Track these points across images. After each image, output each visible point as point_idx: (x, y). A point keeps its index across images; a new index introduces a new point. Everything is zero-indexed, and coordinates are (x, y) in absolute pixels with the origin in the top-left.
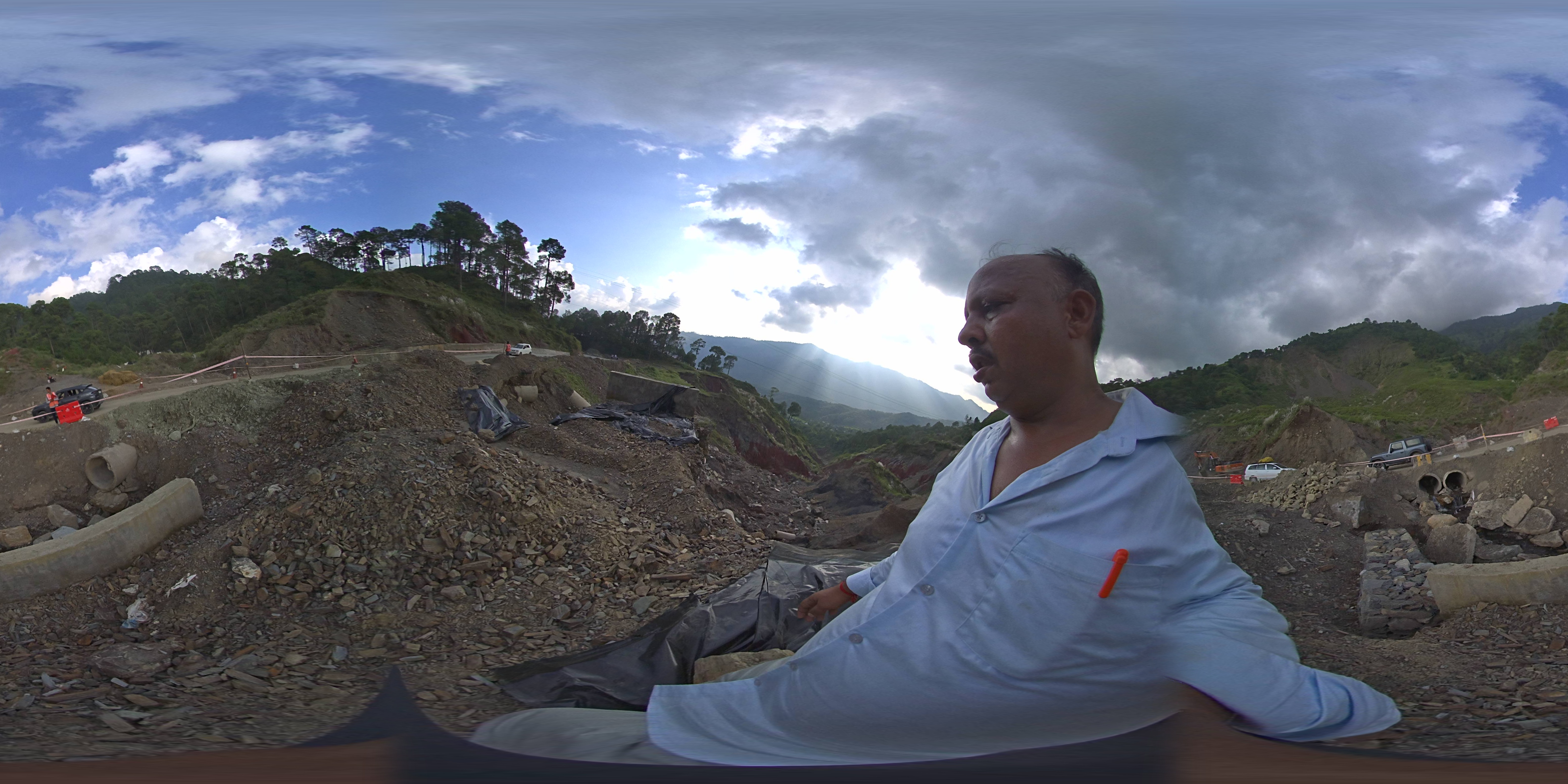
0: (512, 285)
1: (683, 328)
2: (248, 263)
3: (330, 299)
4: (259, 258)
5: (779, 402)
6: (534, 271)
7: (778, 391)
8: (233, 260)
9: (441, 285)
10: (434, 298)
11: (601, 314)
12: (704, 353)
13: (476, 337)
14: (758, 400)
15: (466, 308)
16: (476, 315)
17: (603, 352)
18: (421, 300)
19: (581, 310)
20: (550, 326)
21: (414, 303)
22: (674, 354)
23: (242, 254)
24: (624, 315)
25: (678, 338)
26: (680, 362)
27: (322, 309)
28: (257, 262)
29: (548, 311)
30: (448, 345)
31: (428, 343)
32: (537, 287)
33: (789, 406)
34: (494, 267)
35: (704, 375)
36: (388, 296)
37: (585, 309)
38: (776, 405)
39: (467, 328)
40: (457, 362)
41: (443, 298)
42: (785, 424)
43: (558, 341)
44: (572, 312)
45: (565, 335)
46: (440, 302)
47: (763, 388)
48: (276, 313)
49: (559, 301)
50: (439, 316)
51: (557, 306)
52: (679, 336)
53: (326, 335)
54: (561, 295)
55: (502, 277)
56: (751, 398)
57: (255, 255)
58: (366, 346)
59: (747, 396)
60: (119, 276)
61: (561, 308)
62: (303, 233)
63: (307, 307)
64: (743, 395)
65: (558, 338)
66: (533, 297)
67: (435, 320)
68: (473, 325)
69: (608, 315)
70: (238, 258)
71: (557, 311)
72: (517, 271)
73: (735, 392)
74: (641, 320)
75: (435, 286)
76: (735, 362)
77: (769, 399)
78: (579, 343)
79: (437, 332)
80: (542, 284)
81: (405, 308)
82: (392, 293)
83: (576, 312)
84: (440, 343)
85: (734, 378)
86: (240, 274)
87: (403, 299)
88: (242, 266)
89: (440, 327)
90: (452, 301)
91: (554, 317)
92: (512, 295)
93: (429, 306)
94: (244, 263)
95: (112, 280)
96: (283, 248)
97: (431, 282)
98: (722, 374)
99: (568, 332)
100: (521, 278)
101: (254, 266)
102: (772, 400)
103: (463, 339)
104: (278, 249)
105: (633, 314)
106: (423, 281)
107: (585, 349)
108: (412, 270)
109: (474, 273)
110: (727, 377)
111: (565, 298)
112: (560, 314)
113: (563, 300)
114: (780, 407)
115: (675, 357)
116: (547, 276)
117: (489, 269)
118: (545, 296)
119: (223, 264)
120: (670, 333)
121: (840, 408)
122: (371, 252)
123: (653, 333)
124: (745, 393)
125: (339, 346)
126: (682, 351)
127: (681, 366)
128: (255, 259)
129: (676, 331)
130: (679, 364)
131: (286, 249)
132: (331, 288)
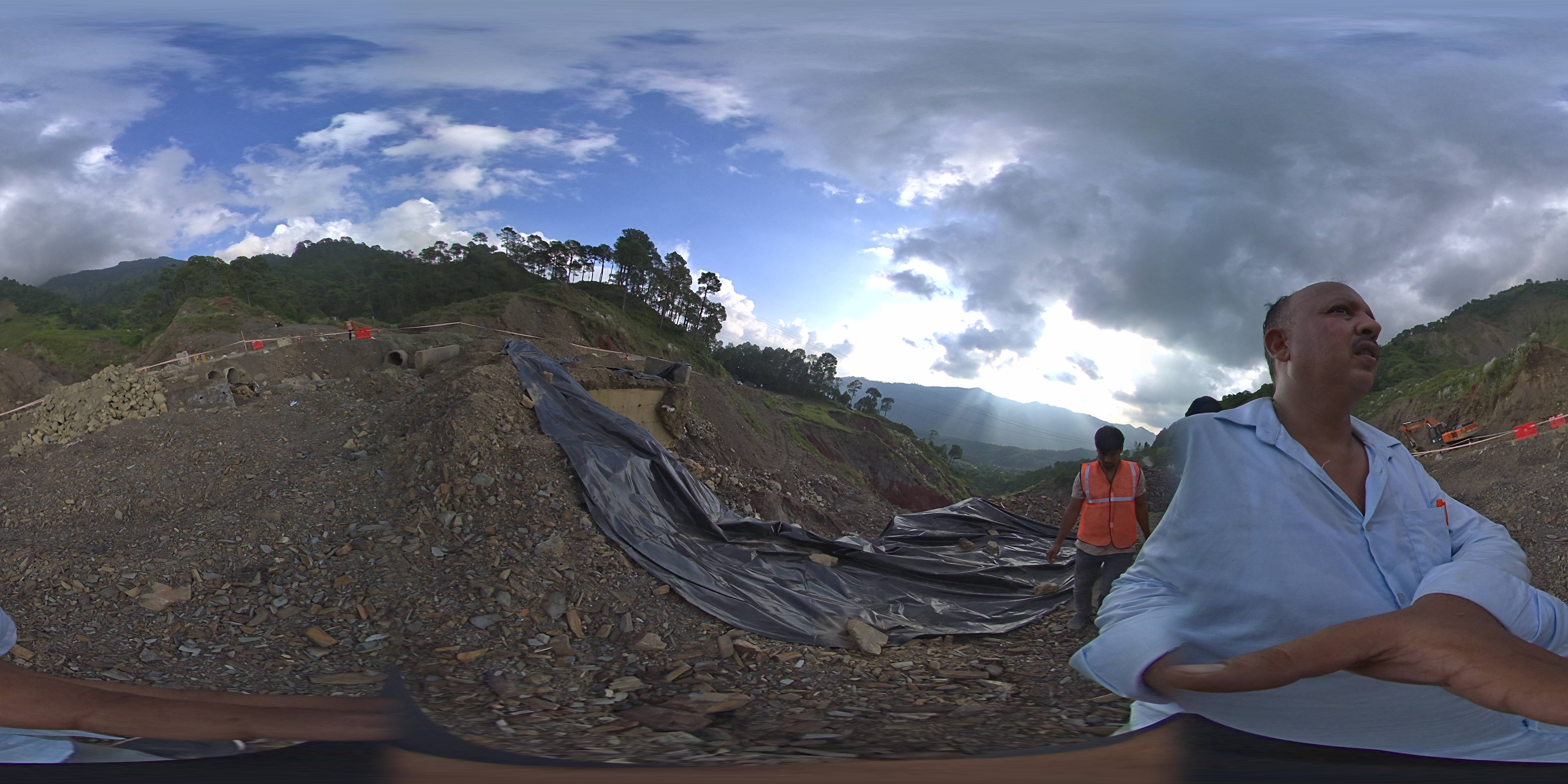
1: (840, 369)
2: (446, 251)
3: (511, 301)
4: (457, 248)
5: (939, 445)
6: (696, 301)
7: (938, 434)
8: (433, 245)
10: (591, 312)
11: (761, 349)
12: (861, 394)
14: (915, 442)
19: (743, 343)
22: (829, 394)
23: (442, 242)
24: (782, 352)
25: (833, 379)
26: (833, 402)
27: (504, 307)
28: (454, 251)
29: (708, 341)
33: (949, 448)
35: (858, 416)
36: (555, 306)
37: (747, 343)
38: (935, 447)
42: (941, 466)
44: (734, 344)
47: (922, 431)
49: (717, 332)
50: (590, 326)
52: (836, 376)
54: (718, 327)
56: (907, 440)
57: (454, 244)
59: (903, 438)
60: (308, 242)
61: (722, 340)
62: (504, 232)
64: (897, 437)
66: (698, 326)
67: (586, 328)
69: (768, 351)
70: (438, 245)
73: (890, 433)
74: (798, 358)
75: (596, 302)
76: (891, 404)
77: (927, 441)
80: (705, 314)
85: (891, 420)
86: (438, 261)
88: (439, 254)
94: (442, 251)
95: (300, 246)
96: (482, 243)
98: (877, 416)
101: (451, 255)
102: (930, 443)
104: (477, 243)
105: (791, 352)
108: (591, 285)
110: (882, 419)
111: (721, 330)
112: (723, 345)
114: (939, 450)
115: (830, 396)
116: (707, 307)
118: (708, 326)
119: (423, 249)
120: (826, 373)
121: (1010, 450)
123: (810, 371)
124: (901, 435)
126: (838, 390)
127: (835, 406)
128: (453, 248)
129: (832, 370)
130: (832, 404)
131: (485, 245)
132: (516, 290)
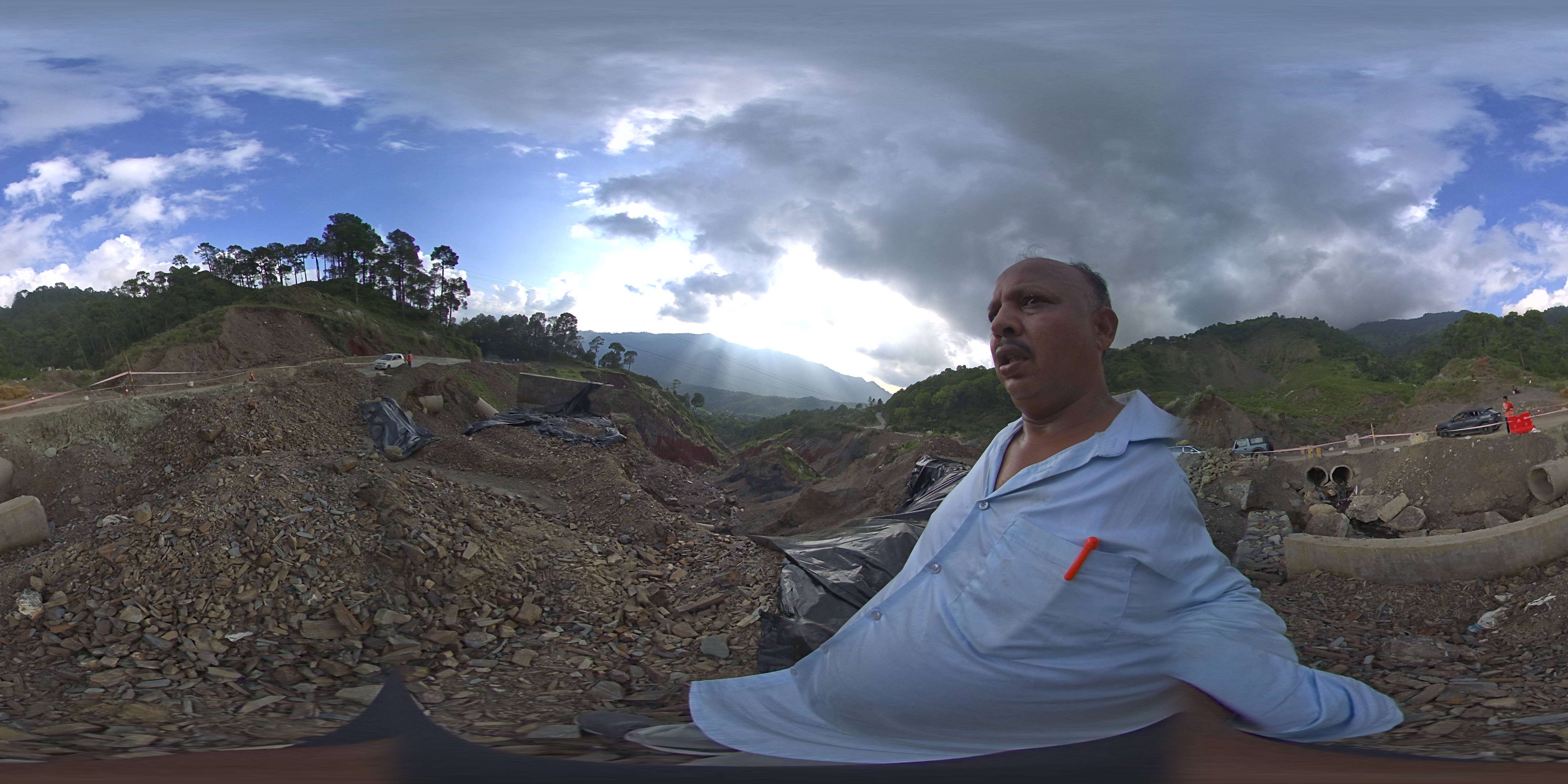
0: (409, 295)
1: (581, 327)
2: (149, 281)
3: (227, 315)
4: (160, 276)
5: (682, 394)
6: (429, 280)
7: (680, 383)
8: (134, 277)
9: (338, 298)
10: (331, 311)
11: (498, 319)
12: (604, 350)
13: (375, 349)
14: (661, 393)
15: (363, 320)
16: (374, 326)
17: (502, 357)
18: (317, 313)
19: (478, 316)
20: (449, 335)
21: (311, 317)
22: (574, 354)
23: (143, 272)
24: (521, 319)
25: (576, 338)
26: (580, 361)
27: (219, 326)
28: (158, 279)
29: (446, 320)
30: (348, 358)
31: (326, 357)
32: (433, 295)
33: (692, 397)
34: (388, 278)
35: (604, 372)
36: (285, 311)
37: (482, 315)
38: (679, 397)
39: (365, 339)
40: (356, 375)
41: (340, 311)
42: (689, 416)
43: (458, 349)
44: (470, 319)
45: (465, 342)
46: (337, 315)
47: (665, 381)
48: (175, 331)
49: (456, 309)
50: (336, 329)
51: (455, 314)
52: (577, 335)
53: (223, 352)
54: (457, 303)
55: (397, 288)
56: (654, 392)
57: (156, 273)
58: (265, 363)
59: (650, 390)
60: (24, 292)
61: (458, 316)
62: (203, 250)
63: (206, 324)
64: (646, 390)
65: (458, 346)
66: (430, 307)
67: (333, 334)
68: (372, 337)
69: (505, 320)
70: (140, 276)
71: (454, 319)
72: (412, 281)
73: (638, 387)
74: (538, 322)
75: (331, 299)
76: (634, 357)
77: (672, 391)
78: (479, 349)
79: (336, 346)
80: (438, 292)
81: (302, 323)
82: (289, 308)
83: (474, 319)
84: (339, 357)
85: (635, 372)
86: (143, 292)
87: (300, 313)
88: (143, 284)
89: (339, 341)
90: (349, 313)
91: (452, 325)
92: (409, 305)
93: (326, 319)
94: (146, 281)
95: (18, 296)
96: (183, 265)
97: (328, 295)
98: (623, 370)
99: (468, 339)
100: (417, 288)
101: (156, 284)
102: (675, 393)
103: (361, 351)
104: (179, 267)
105: (529, 317)
106: (319, 294)
107: (484, 355)
108: (308, 284)
109: (371, 285)
110: (628, 372)
111: (462, 305)
112: (458, 322)
113: (460, 307)
114: (683, 399)
115: (575, 356)
116: (442, 284)
117: (383, 280)
118: (442, 304)
119: (125, 282)
120: (568, 333)
121: (744, 396)
122: (269, 268)
123: (551, 334)
124: (648, 387)
125: (237, 363)
126: (581, 349)
127: (583, 366)
128: (156, 277)
129: (573, 330)
130: (579, 364)
131: (187, 267)
132: (230, 304)
